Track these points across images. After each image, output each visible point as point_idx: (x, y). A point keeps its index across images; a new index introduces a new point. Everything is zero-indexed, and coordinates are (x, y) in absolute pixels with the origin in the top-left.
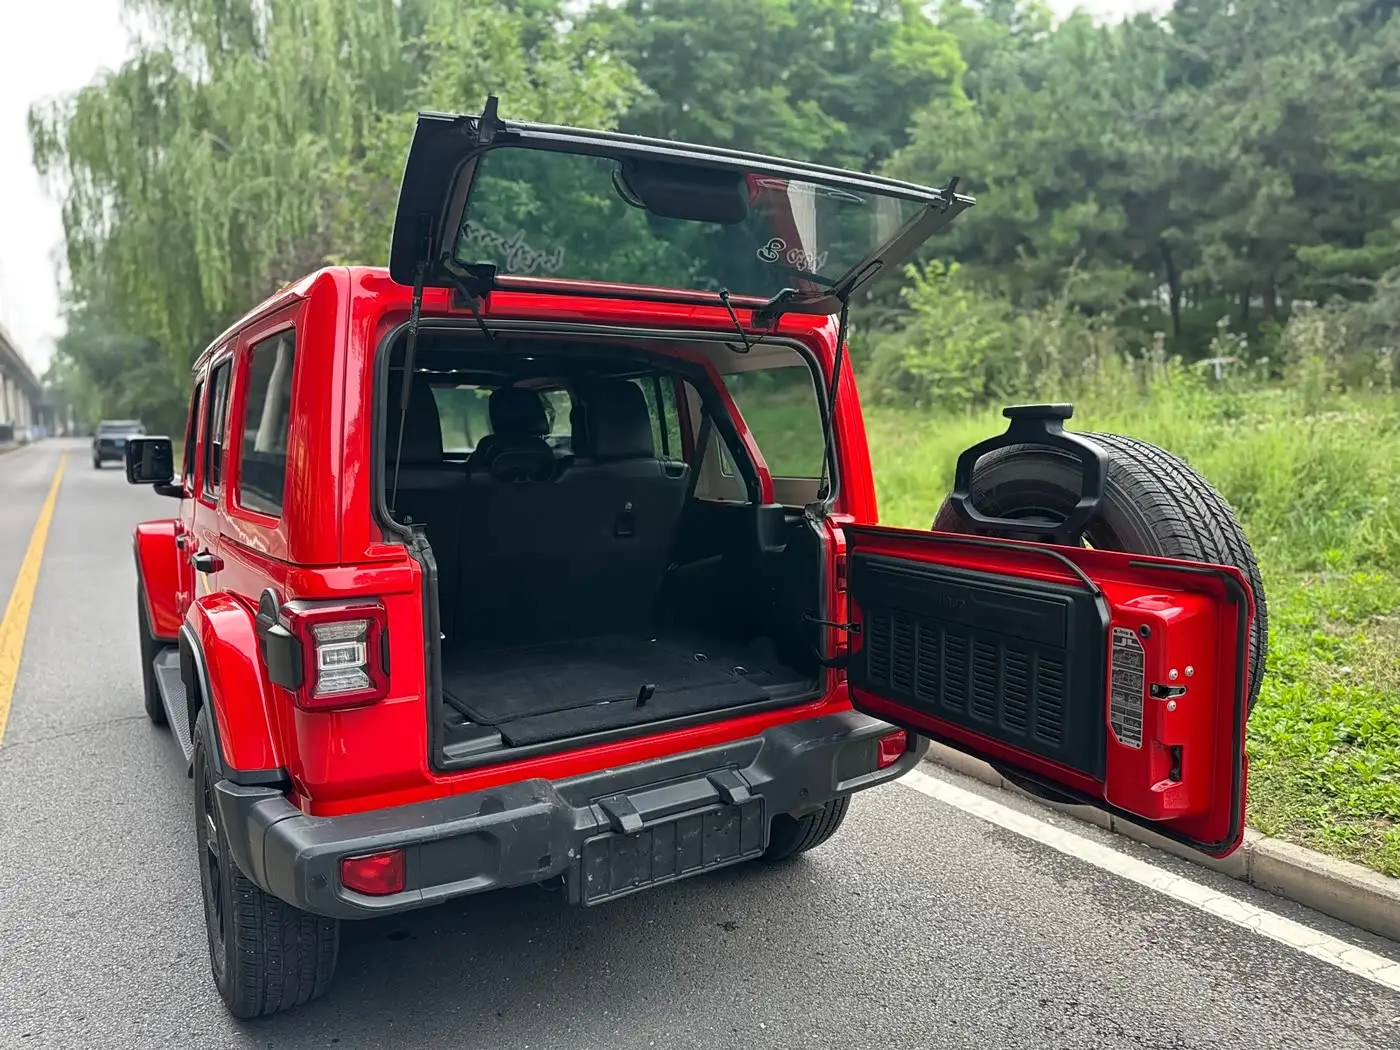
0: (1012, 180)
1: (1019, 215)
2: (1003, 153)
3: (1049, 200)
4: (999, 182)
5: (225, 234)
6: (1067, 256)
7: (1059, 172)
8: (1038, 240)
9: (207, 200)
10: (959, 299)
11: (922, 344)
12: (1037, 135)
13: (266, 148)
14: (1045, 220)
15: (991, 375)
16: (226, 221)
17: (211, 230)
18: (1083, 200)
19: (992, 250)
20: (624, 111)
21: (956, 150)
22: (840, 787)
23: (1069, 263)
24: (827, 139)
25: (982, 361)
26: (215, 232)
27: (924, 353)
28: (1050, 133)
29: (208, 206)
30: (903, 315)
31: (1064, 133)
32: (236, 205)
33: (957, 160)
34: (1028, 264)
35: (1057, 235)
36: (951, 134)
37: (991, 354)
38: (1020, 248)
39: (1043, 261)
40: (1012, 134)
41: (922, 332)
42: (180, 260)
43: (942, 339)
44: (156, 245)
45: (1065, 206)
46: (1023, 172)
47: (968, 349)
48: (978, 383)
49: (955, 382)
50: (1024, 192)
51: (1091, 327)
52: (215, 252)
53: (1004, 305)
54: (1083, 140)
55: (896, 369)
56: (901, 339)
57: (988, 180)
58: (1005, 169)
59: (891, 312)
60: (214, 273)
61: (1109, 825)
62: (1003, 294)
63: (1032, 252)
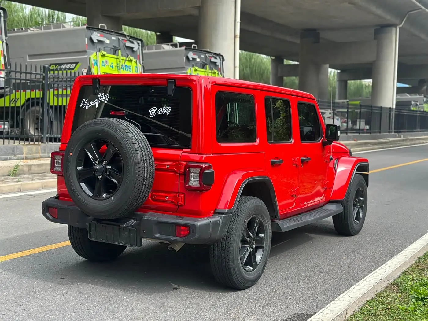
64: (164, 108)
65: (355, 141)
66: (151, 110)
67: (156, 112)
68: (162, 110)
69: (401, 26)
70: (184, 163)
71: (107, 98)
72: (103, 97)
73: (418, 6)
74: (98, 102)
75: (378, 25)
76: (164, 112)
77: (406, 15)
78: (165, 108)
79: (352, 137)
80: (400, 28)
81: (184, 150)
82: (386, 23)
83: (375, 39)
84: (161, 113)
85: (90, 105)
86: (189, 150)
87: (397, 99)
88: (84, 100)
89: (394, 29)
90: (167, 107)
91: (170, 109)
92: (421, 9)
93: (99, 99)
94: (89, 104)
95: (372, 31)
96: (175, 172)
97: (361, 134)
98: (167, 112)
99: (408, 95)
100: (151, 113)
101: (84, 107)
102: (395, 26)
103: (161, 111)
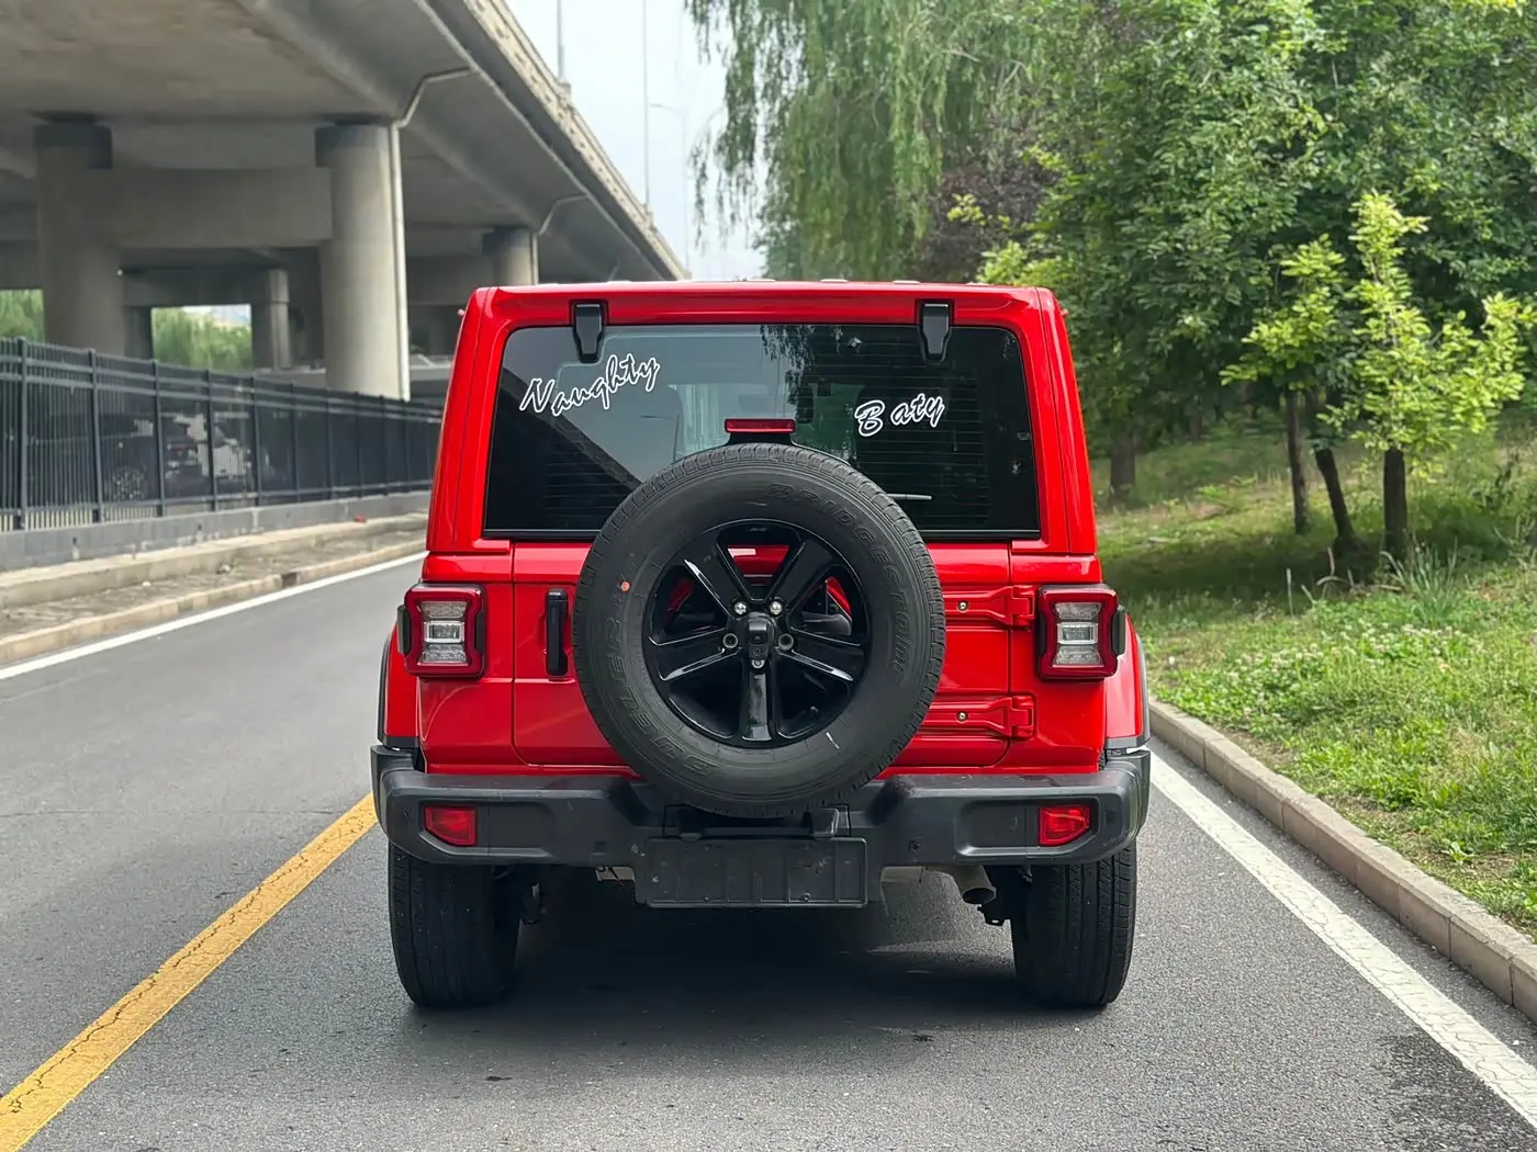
5: (938, 108)
9: (913, 47)
16: (943, 82)
17: (917, 100)
26: (923, 104)
29: (913, 61)
32: (959, 53)
42: (872, 154)
44: (838, 130)
52: (920, 137)
60: (916, 173)
64: (916, 403)
65: (357, 520)
66: (861, 412)
67: (885, 416)
68: (910, 410)
69: (405, 123)
70: (1027, 590)
71: (653, 371)
72: (630, 370)
73: (458, 58)
74: (608, 388)
75: (327, 117)
76: (917, 417)
77: (418, 87)
78: (920, 401)
79: (346, 510)
80: (402, 131)
81: (1016, 544)
82: (355, 109)
83: (320, 163)
84: (905, 419)
85: (571, 402)
86: (1039, 544)
87: (411, 372)
88: (535, 383)
89: (382, 132)
90: (927, 398)
91: (942, 406)
92: (467, 68)
93: (610, 378)
94: (567, 398)
95: (307, 134)
96: (993, 622)
97: (365, 499)
98: (932, 416)
99: (425, 359)
100: (865, 420)
101: (539, 408)
102: (386, 121)
103: (904, 414)
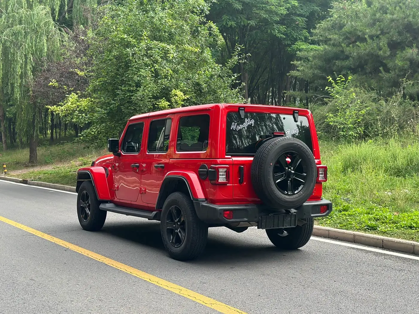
0: (378, 37)
1: (381, 53)
2: (374, 24)
3: (395, 46)
4: (371, 37)
6: (403, 73)
7: (400, 33)
8: (390, 65)
10: (352, 92)
11: (335, 111)
12: (389, 16)
13: (21, 11)
14: (393, 56)
15: (366, 126)
18: (411, 47)
19: (368, 69)
20: (208, 13)
21: (351, 21)
22: (312, 215)
23: (404, 76)
24: (288, 9)
25: (363, 120)
27: (336, 116)
28: (395, 16)
30: (326, 98)
31: (402, 15)
33: (352, 27)
34: (385, 75)
35: (399, 63)
36: (349, 13)
37: (367, 117)
38: (381, 68)
39: (392, 74)
40: (378, 15)
41: (335, 106)
43: (345, 109)
45: (403, 49)
46: (383, 33)
47: (356, 115)
48: (361, 130)
49: (349, 129)
50: (383, 42)
51: (414, 106)
53: (374, 95)
54: (411, 19)
55: (324, 122)
56: (326, 108)
57: (366, 36)
58: (374, 31)
59: (320, 96)
61: (382, 246)
62: (373, 89)
63: (387, 70)
64: (295, 130)
67: (290, 133)
71: (253, 122)
72: (249, 122)
74: (246, 125)
85: (240, 128)
88: (233, 123)
98: (297, 133)
100: (287, 133)
101: (234, 129)
103: (293, 132)
